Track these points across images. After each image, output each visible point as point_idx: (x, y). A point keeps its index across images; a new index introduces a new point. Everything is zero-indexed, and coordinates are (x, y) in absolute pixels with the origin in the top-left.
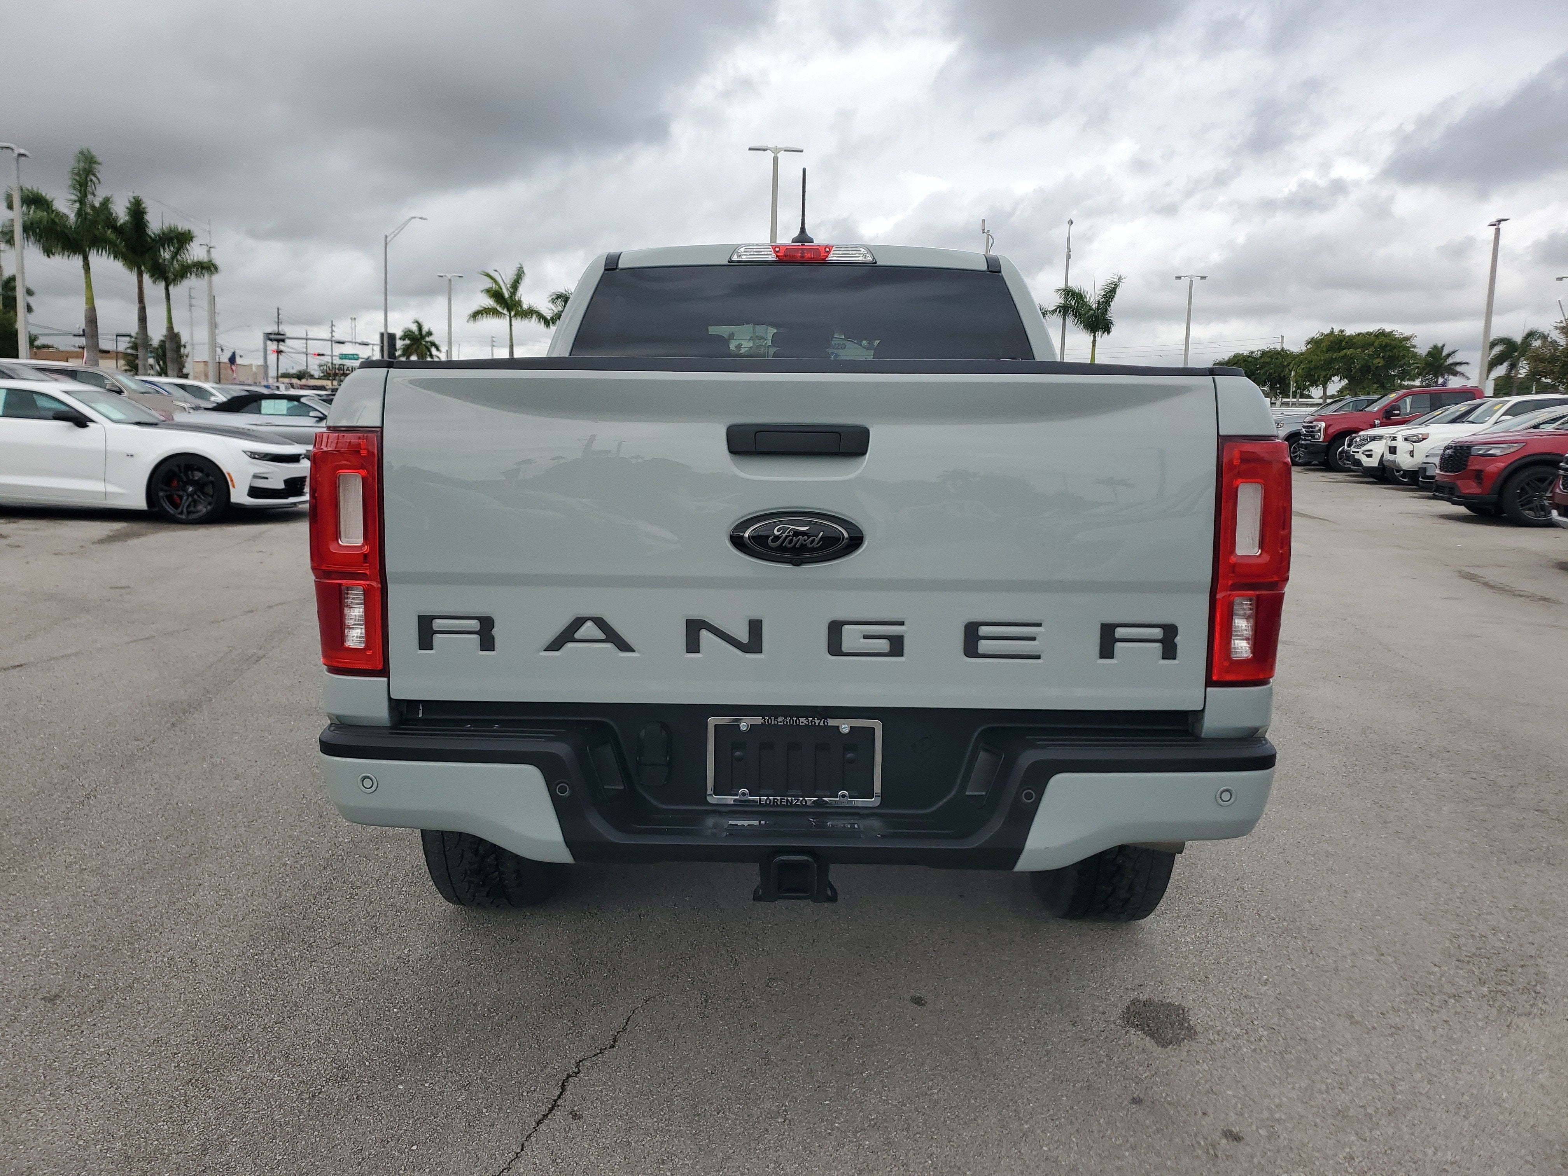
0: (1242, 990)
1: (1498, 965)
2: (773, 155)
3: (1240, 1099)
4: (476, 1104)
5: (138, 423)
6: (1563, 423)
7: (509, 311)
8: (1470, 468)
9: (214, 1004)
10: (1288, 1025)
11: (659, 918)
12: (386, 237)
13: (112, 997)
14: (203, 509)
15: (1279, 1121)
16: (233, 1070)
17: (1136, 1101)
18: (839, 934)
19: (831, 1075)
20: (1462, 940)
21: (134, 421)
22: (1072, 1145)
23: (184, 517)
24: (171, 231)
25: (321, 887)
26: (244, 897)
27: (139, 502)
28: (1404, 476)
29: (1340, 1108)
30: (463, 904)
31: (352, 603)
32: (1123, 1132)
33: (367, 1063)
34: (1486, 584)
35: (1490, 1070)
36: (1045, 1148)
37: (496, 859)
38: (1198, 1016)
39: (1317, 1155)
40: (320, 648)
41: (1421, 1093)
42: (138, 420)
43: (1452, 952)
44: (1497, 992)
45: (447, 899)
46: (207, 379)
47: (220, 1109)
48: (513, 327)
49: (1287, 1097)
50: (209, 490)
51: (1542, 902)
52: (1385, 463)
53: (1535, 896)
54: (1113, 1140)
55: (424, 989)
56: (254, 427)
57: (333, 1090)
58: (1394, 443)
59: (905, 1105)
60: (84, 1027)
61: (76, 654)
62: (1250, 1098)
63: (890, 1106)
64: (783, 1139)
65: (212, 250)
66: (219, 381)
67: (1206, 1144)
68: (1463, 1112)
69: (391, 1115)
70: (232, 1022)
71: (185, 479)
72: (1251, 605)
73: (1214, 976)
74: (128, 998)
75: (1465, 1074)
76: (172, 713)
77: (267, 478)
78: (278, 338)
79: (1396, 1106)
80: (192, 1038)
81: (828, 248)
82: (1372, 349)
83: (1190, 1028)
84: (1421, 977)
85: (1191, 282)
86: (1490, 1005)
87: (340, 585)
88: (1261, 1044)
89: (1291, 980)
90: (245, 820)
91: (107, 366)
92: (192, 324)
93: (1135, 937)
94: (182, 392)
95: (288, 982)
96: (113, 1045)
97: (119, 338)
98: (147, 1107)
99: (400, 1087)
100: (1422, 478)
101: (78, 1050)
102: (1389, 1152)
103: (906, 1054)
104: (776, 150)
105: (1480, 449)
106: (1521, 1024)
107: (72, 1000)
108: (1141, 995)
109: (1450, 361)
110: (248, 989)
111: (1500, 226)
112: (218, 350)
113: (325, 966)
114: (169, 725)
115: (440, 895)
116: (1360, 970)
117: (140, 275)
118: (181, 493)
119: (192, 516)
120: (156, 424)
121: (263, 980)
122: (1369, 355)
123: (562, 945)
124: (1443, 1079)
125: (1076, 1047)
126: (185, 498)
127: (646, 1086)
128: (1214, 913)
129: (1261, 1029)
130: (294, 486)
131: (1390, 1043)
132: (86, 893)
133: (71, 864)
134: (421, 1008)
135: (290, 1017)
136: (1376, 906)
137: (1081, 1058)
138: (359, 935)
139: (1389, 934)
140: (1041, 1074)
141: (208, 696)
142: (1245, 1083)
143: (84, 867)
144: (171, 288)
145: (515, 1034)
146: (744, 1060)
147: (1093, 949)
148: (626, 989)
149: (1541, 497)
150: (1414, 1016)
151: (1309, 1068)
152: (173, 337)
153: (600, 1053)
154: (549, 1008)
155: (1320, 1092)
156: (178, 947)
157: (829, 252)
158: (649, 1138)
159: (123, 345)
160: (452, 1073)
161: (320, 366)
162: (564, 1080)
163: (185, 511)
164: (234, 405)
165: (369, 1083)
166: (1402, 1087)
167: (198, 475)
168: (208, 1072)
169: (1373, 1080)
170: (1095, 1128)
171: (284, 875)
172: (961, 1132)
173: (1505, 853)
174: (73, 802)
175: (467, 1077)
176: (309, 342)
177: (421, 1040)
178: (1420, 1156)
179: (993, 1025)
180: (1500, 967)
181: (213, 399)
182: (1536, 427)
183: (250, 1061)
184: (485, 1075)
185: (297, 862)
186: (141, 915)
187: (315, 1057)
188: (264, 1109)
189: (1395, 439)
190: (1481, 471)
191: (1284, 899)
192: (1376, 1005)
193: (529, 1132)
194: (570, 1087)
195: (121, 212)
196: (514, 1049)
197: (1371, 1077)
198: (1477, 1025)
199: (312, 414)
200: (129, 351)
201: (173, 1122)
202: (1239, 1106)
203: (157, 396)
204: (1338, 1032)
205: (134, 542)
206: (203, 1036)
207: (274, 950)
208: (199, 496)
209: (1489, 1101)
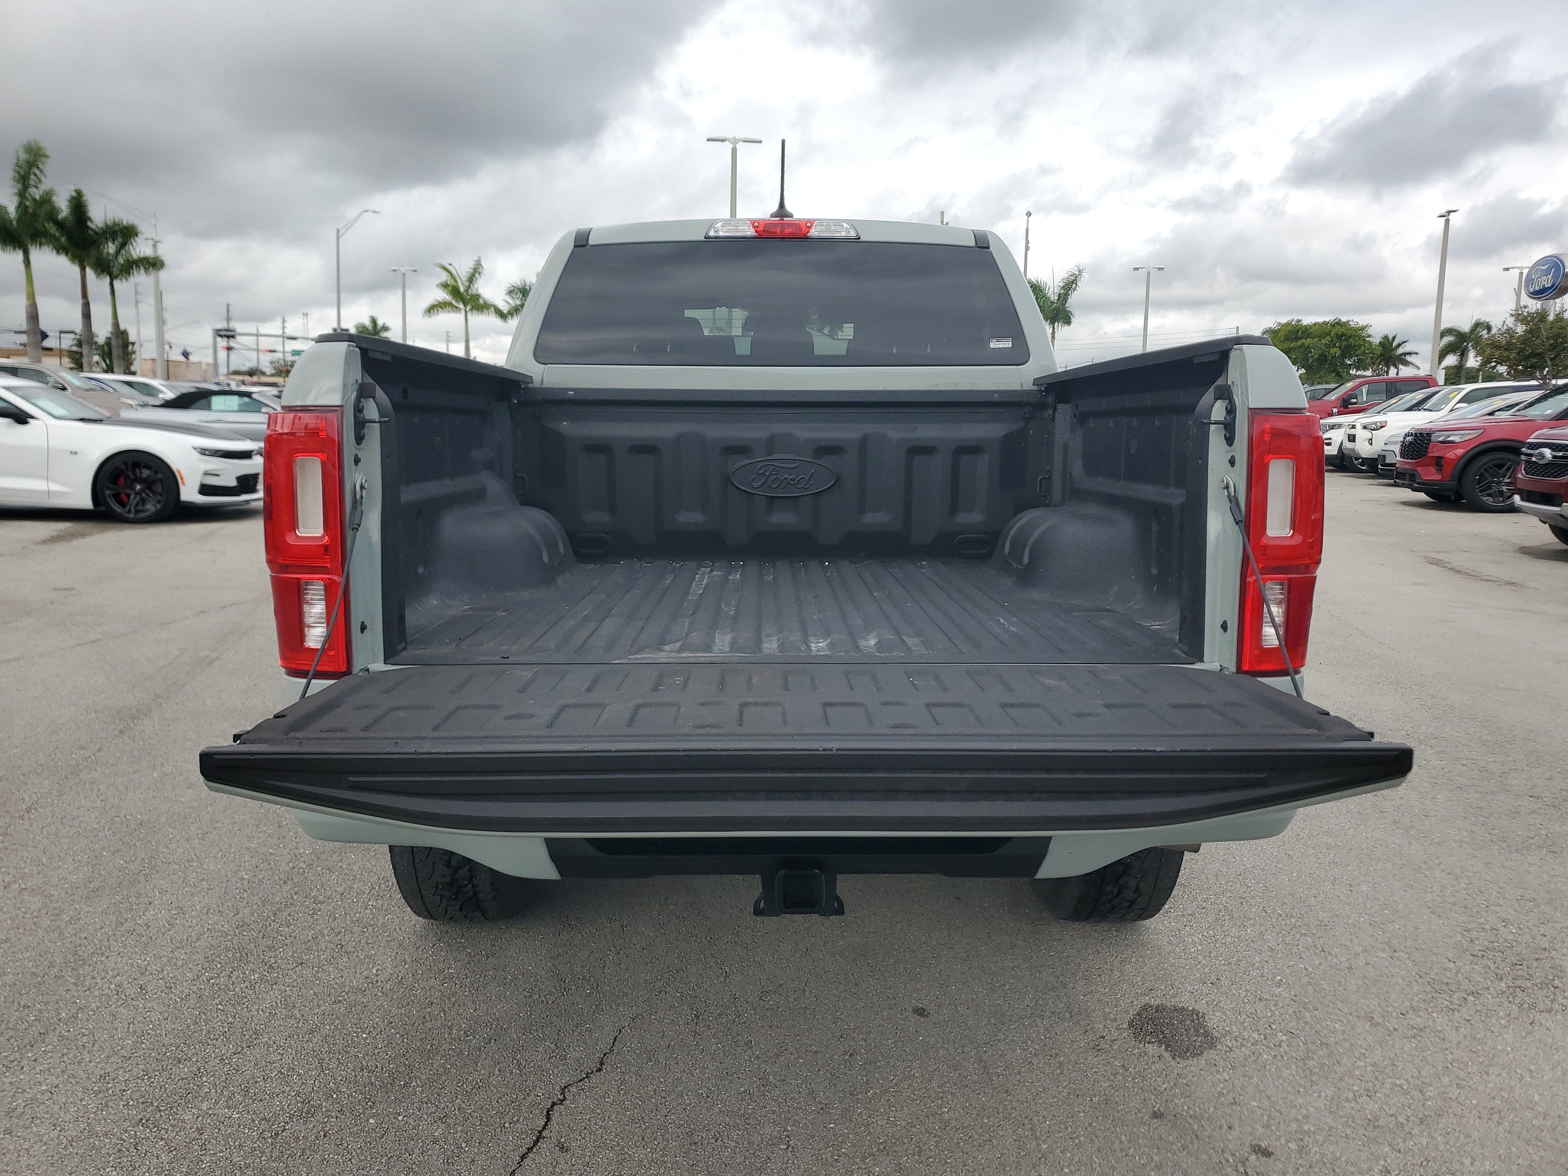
0: (1256, 992)
1: (1513, 958)
2: (732, 146)
3: (1265, 1110)
4: (455, 1139)
5: (82, 420)
6: (1519, 410)
7: (465, 305)
8: (1430, 455)
9: (166, 1035)
10: (1307, 1028)
11: (643, 928)
12: (338, 231)
13: (55, 1028)
14: (151, 507)
15: (1307, 1132)
16: (188, 1107)
17: (1157, 1115)
18: (833, 941)
19: (834, 1094)
20: (1474, 934)
21: (77, 417)
22: (1094, 1166)
23: (132, 516)
24: (115, 224)
25: (281, 903)
26: (199, 916)
27: (85, 502)
28: (1362, 464)
29: (1369, 1117)
30: (434, 919)
31: (312, 599)
32: (1147, 1150)
33: (335, 1096)
34: (1452, 569)
35: (1519, 1072)
36: (1066, 1170)
37: (470, 870)
38: (1214, 1021)
39: (1352, 1169)
40: (277, 649)
41: (1451, 1099)
42: (82, 416)
43: (1465, 946)
44: (1515, 987)
45: (418, 914)
46: (155, 376)
47: (174, 1153)
48: (469, 322)
49: (1313, 1107)
50: (158, 488)
51: (1548, 892)
52: (1344, 451)
53: (1540, 885)
54: (1137, 1158)
55: (394, 1011)
56: (205, 424)
57: (295, 1126)
58: (1353, 432)
59: (915, 1127)
60: (24, 1062)
61: (17, 659)
62: (1275, 1109)
63: (899, 1128)
64: (787, 1168)
65: (158, 244)
66: (168, 378)
67: (1234, 1161)
68: (1496, 1117)
69: (362, 1153)
70: (186, 1054)
71: (132, 477)
72: (1282, 589)
73: (1226, 978)
74: (71, 1030)
75: (1494, 1077)
76: (120, 720)
77: (218, 475)
78: (229, 334)
79: (1427, 1113)
80: (141, 1073)
81: (809, 224)
82: (1328, 338)
83: (1206, 1034)
84: (1437, 974)
85: (1149, 273)
86: (1510, 1002)
87: (298, 580)
88: (1281, 1050)
89: (1305, 980)
90: (198, 831)
91: (49, 364)
92: (138, 321)
93: (1141, 938)
94: (128, 389)
95: (247, 1007)
96: (56, 1082)
97: (63, 335)
98: (94, 1151)
99: (371, 1121)
100: (1381, 465)
101: (18, 1088)
102: (1425, 1163)
103: (911, 1070)
104: (735, 141)
105: (1440, 436)
106: (1543, 1021)
107: (12, 1033)
108: (1153, 1000)
109: (1401, 351)
110: (204, 1017)
111: (1450, 217)
112: (167, 347)
113: (288, 989)
114: (116, 732)
115: (409, 909)
116: (1374, 968)
117: (83, 269)
118: (128, 491)
119: (141, 515)
120: (101, 421)
121: (220, 1007)
122: (1326, 344)
123: (541, 960)
124: (1472, 1083)
125: (1090, 1058)
126: (132, 497)
127: (637, 1113)
128: (1220, 911)
129: (1279, 1034)
130: (246, 483)
131: (1414, 1045)
132: (26, 915)
133: (9, 884)
134: (392, 1033)
135: (249, 1047)
136: (1382, 899)
137: (1096, 1070)
138: (324, 954)
139: (1399, 929)
140: (1055, 1088)
141: (159, 700)
142: (1268, 1093)
143: (24, 886)
144: (116, 283)
145: (494, 1059)
146: (741, 1080)
147: (1099, 953)
148: (611, 1007)
149: (1499, 483)
150: (1435, 1015)
151: (1333, 1075)
152: (120, 336)
153: (587, 1077)
154: (530, 1029)
155: (1348, 1101)
156: (127, 972)
157: (810, 227)
158: (643, 1171)
159: (68, 342)
160: (427, 1103)
161: (271, 363)
162: (548, 1109)
163: (133, 509)
164: (184, 402)
165: (337, 1117)
166: (1430, 1092)
167: (146, 473)
168: (160, 1111)
169: (1401, 1086)
170: (1117, 1146)
171: (242, 891)
172: (976, 1155)
173: (1505, 842)
174: (12, 817)
175: (444, 1108)
176: (260, 338)
177: (393, 1068)
178: (1457, 1166)
179: (1001, 1036)
180: (1515, 961)
181: (161, 396)
182: (1491, 414)
183: (206, 1097)
184: (463, 1106)
185: (255, 876)
186: (86, 938)
187: (277, 1090)
188: (222, 1151)
189: (1354, 427)
190: (1442, 458)
191: (1289, 894)
192: (1395, 1005)
193: (513, 1168)
194: (555, 1116)
195: (62, 204)
196: (494, 1075)
197: (1398, 1082)
198: (1500, 1023)
199: (264, 410)
200: (75, 349)
201: (122, 1168)
202: (1265, 1117)
203: (103, 393)
204: (1359, 1035)
205: (79, 543)
206: (154, 1071)
207: (232, 973)
208: (147, 495)
209: (1521, 1105)
